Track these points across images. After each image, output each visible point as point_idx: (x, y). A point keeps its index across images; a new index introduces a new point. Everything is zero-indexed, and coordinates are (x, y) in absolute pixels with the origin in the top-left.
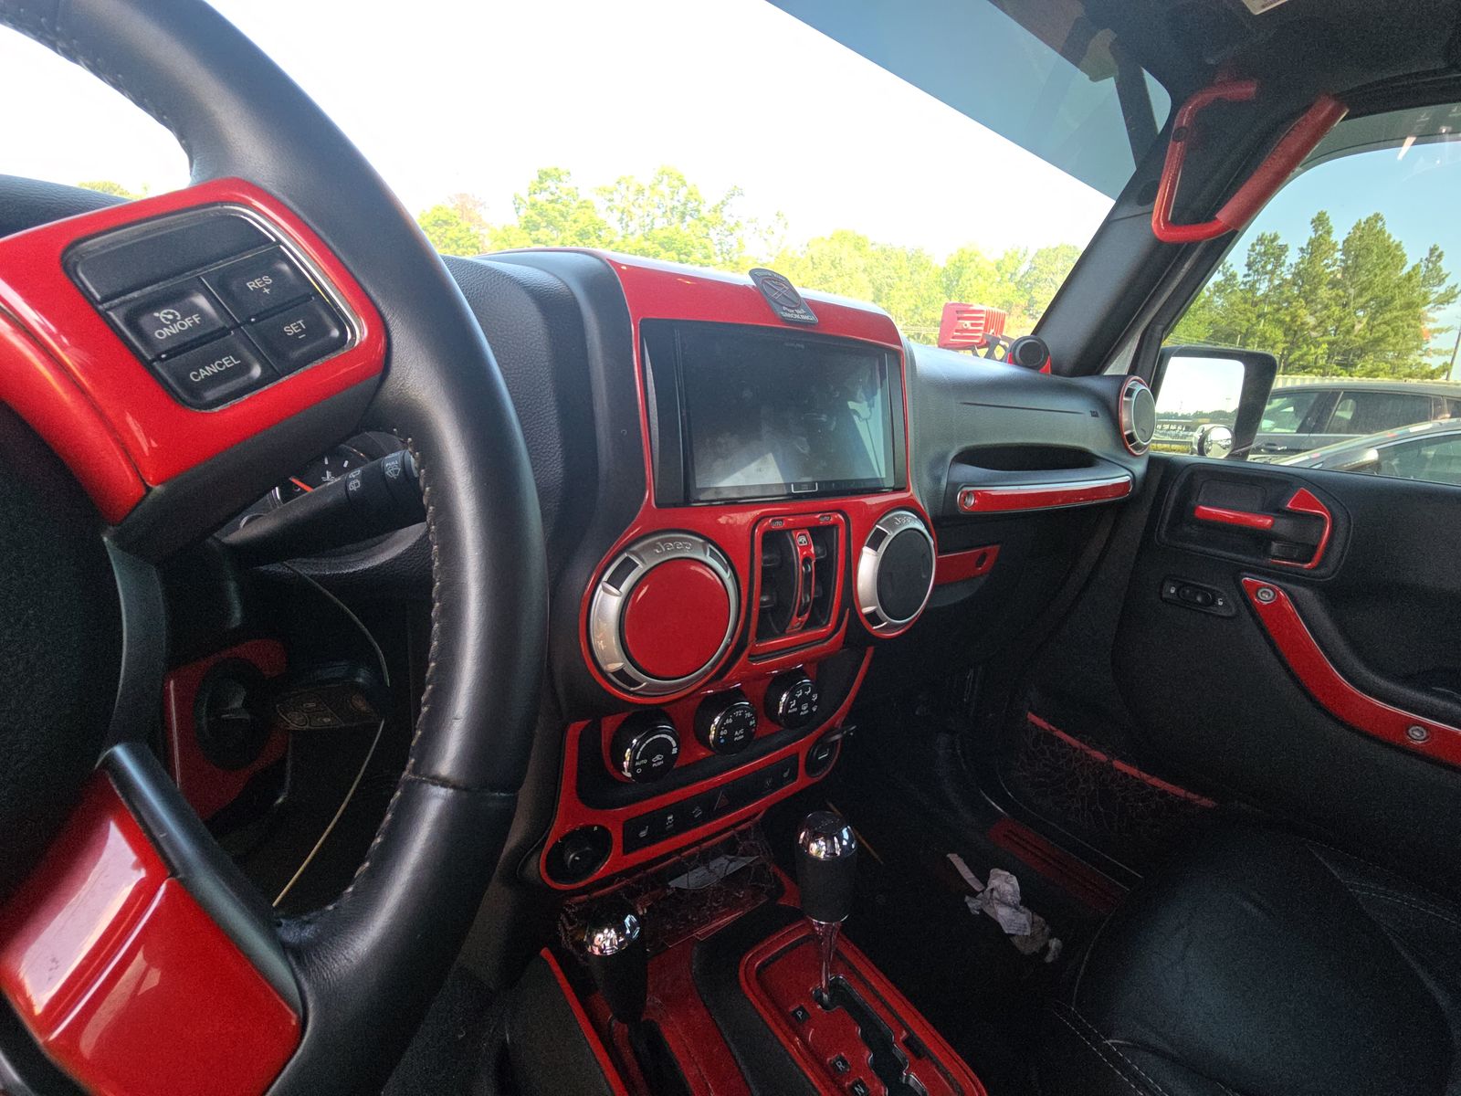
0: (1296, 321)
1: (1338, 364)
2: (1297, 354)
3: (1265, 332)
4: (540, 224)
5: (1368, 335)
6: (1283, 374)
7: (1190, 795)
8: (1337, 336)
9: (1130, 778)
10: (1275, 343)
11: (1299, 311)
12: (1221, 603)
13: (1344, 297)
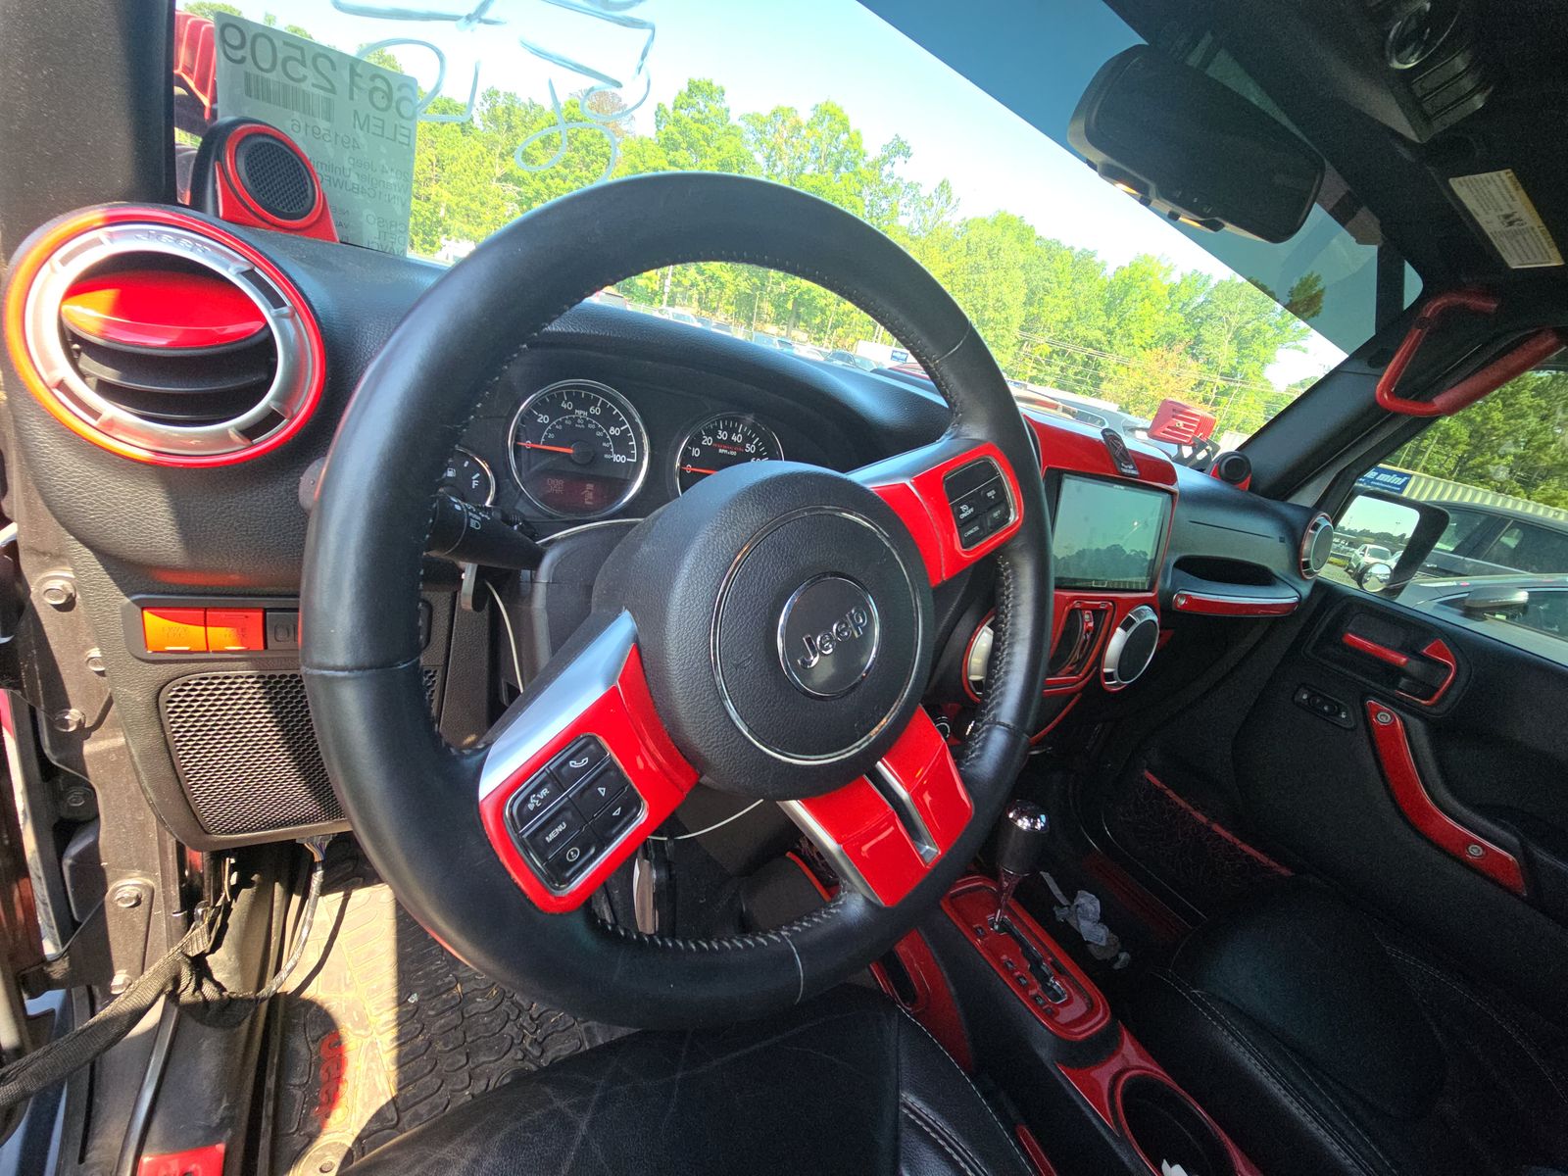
0: (1487, 424)
1: (1518, 481)
2: (1479, 460)
3: (1449, 429)
4: (680, 144)
5: (1559, 457)
6: (1455, 481)
7: (1273, 864)
8: (1526, 451)
9: (1223, 840)
10: (1458, 443)
11: (1494, 414)
12: (1343, 716)
13: (1545, 409)
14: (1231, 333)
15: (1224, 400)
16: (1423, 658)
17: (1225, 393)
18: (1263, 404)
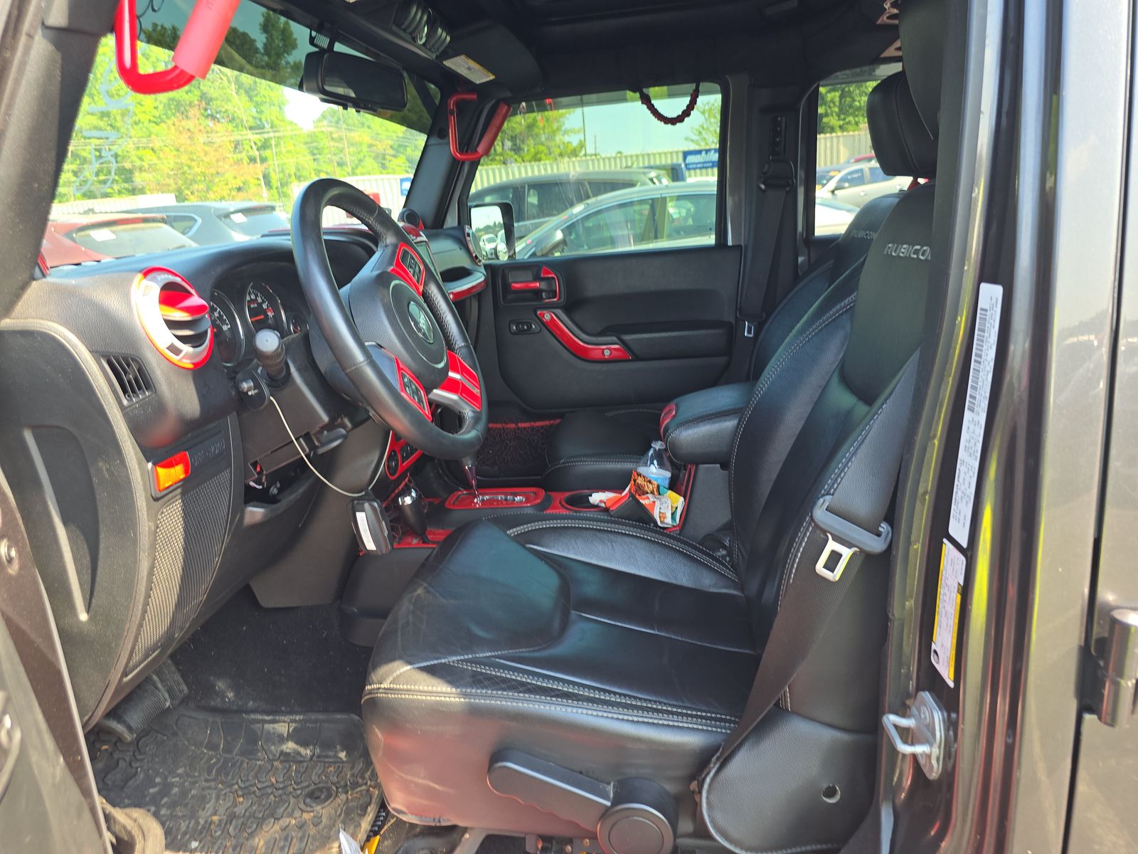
9: (527, 428)
12: (533, 327)
14: (233, 84)
15: (267, 153)
16: (543, 279)
17: (265, 146)
18: (304, 147)
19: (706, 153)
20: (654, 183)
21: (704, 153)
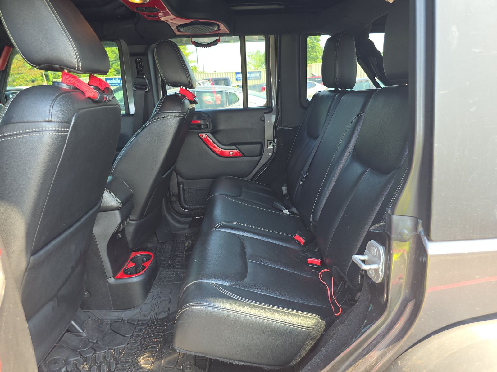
19: (115, 80)
20: (200, 85)
21: (114, 79)
